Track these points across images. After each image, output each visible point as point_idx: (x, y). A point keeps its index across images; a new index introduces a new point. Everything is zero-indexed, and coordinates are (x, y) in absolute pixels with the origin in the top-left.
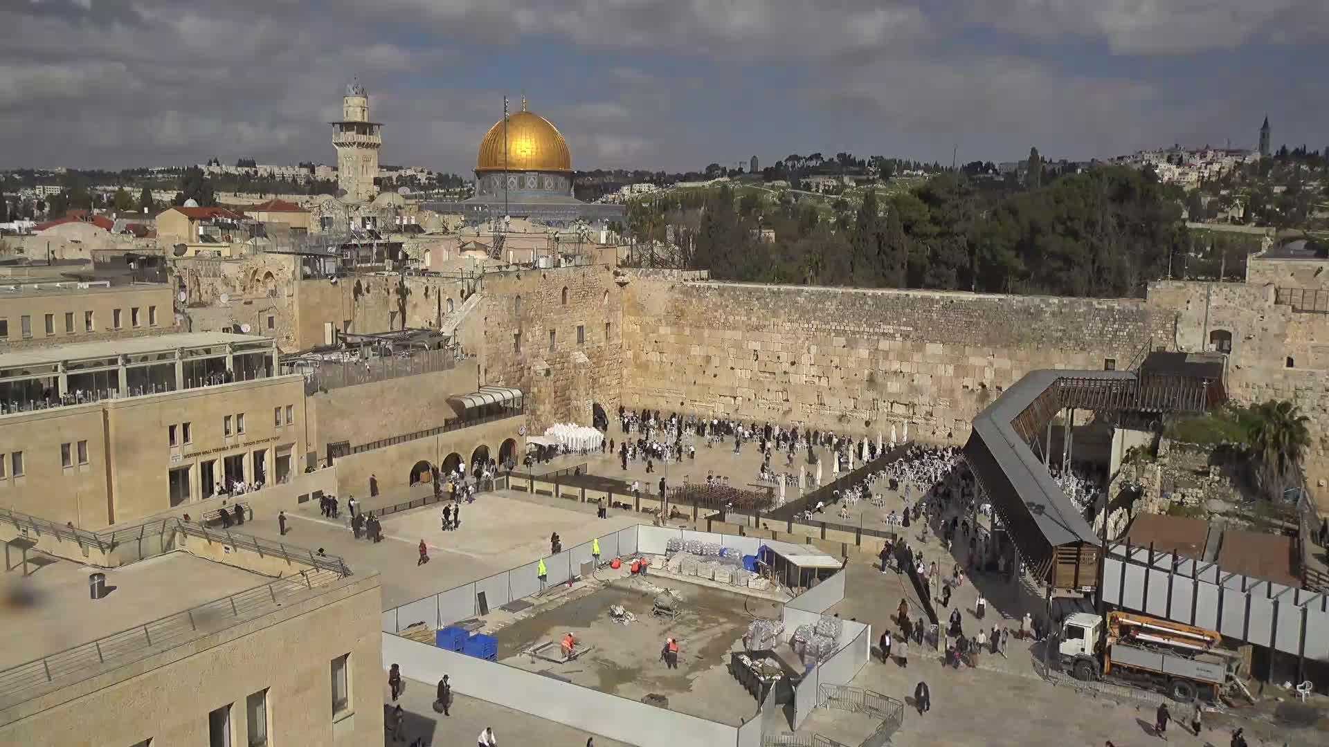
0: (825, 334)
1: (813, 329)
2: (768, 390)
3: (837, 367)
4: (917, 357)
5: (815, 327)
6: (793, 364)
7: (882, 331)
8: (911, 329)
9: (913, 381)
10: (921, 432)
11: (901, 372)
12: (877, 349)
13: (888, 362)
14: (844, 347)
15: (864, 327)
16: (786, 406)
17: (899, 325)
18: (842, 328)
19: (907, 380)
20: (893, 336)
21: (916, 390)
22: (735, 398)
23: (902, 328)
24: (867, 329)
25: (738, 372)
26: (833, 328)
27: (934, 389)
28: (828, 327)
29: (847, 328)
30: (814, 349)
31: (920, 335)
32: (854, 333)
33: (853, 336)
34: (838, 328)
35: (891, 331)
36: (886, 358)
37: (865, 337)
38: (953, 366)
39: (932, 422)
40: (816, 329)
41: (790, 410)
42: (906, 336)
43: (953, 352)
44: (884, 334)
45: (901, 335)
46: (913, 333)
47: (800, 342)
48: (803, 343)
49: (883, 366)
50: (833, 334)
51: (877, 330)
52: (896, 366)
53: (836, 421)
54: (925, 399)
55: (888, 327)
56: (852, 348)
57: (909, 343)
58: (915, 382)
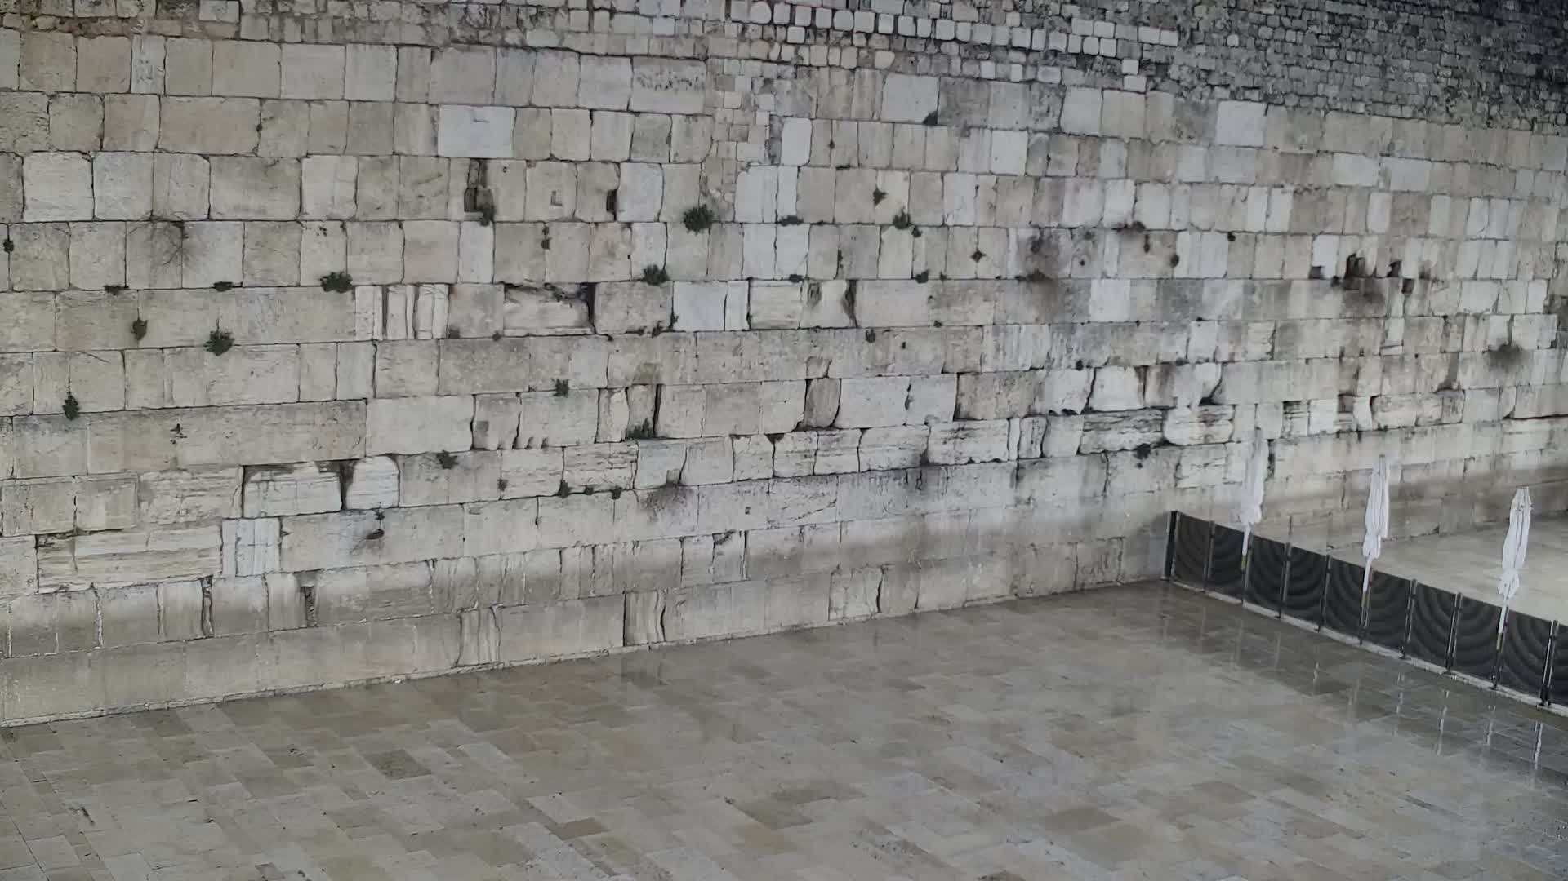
0: (850, 58)
1: (796, 34)
2: (562, 389)
3: (902, 222)
4: (1190, 163)
5: (803, 17)
6: (697, 220)
7: (1075, 48)
8: (1171, 38)
9: (1175, 260)
10: (1191, 476)
11: (1139, 226)
12: (1058, 131)
13: (1097, 187)
14: (931, 120)
15: (1010, 30)
16: (654, 467)
17: (1136, 23)
18: (924, 29)
19: (1156, 263)
20: (1111, 70)
21: (1183, 303)
22: (344, 471)
23: (1149, 34)
24: (1022, 39)
25: (366, 298)
26: (886, 26)
27: (1235, 290)
28: (864, 21)
29: (945, 30)
30: (797, 138)
31: (1205, 64)
32: (975, 51)
33: (970, 69)
34: (906, 27)
35: (1108, 48)
36: (1089, 173)
37: (1017, 73)
38: (1289, 197)
39: (1222, 430)
40: (812, 29)
41: (674, 487)
42: (1156, 70)
43: (1291, 138)
44: (1083, 60)
45: (1143, 65)
46: (1179, 57)
47: (733, 99)
48: (749, 105)
49: (1080, 209)
50: (884, 59)
51: (1058, 42)
52: (1118, 205)
53: (893, 490)
54: (1202, 339)
55: (1100, 24)
56: (965, 132)
57: (1166, 101)
58: (1180, 271)
